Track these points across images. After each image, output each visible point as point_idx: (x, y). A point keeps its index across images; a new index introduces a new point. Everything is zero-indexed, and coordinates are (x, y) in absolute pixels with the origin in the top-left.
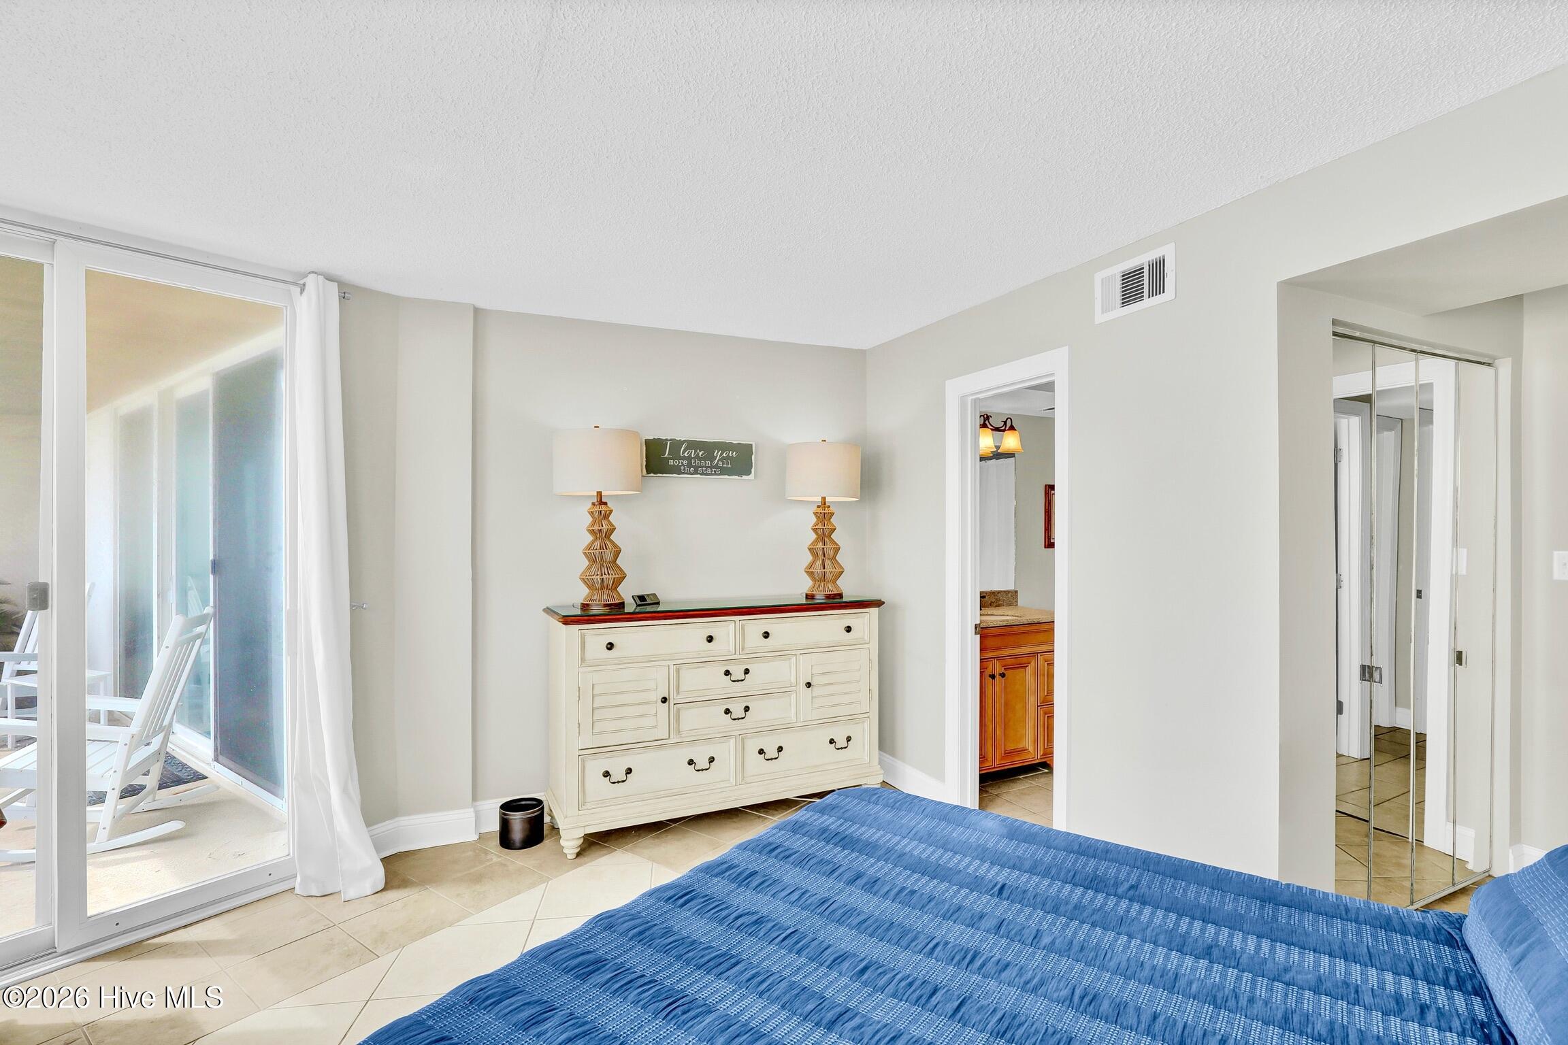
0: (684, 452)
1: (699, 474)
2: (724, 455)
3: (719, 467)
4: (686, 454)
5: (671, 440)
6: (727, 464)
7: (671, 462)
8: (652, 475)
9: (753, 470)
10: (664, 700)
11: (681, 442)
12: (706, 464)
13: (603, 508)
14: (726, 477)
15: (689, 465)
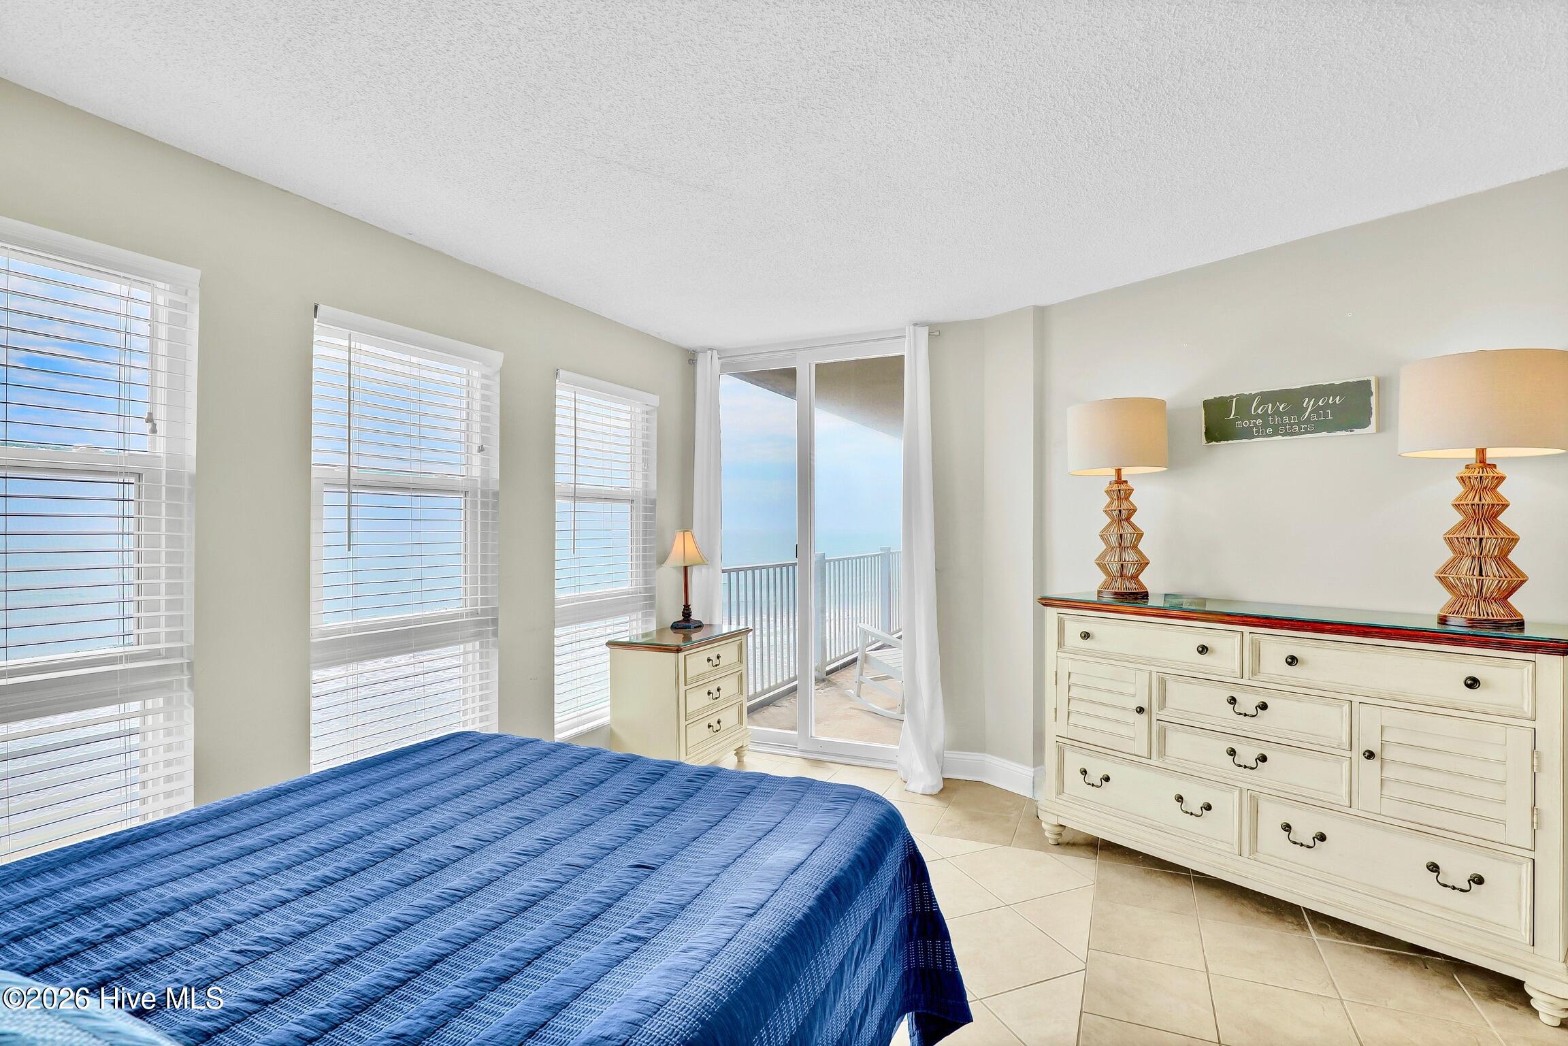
0: (1257, 409)
1: (1280, 434)
2: (1320, 403)
3: (1313, 422)
4: (1259, 411)
5: (1237, 396)
6: (1326, 415)
7: (1239, 424)
8: (1214, 443)
9: (1373, 419)
10: (1141, 710)
11: (1252, 397)
12: (1290, 420)
13: (1122, 487)
14: (1325, 434)
15: (1265, 425)
